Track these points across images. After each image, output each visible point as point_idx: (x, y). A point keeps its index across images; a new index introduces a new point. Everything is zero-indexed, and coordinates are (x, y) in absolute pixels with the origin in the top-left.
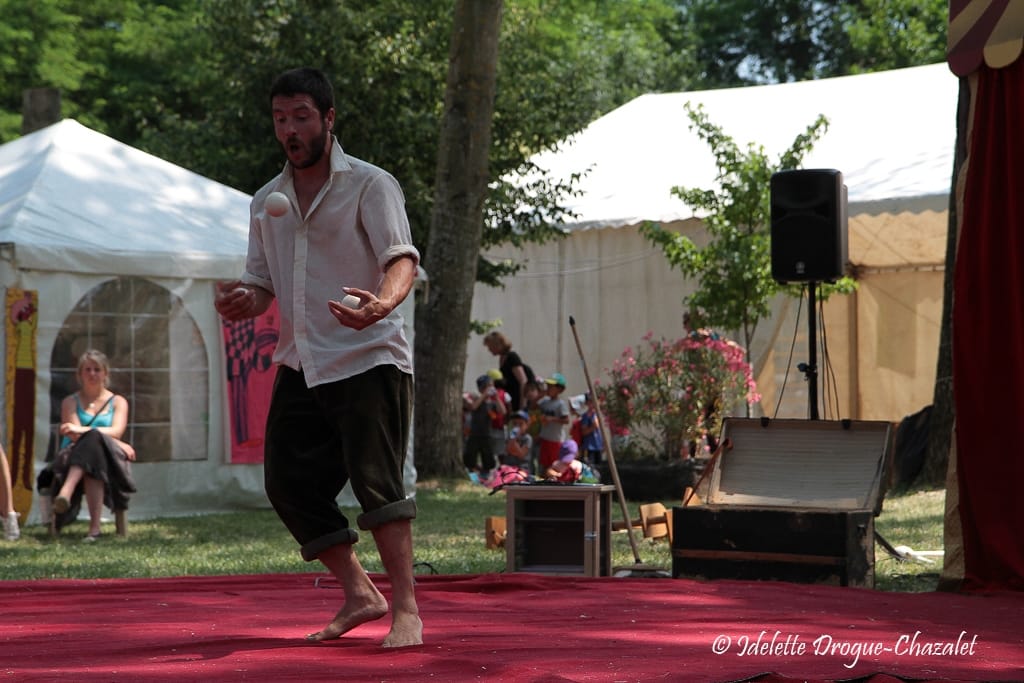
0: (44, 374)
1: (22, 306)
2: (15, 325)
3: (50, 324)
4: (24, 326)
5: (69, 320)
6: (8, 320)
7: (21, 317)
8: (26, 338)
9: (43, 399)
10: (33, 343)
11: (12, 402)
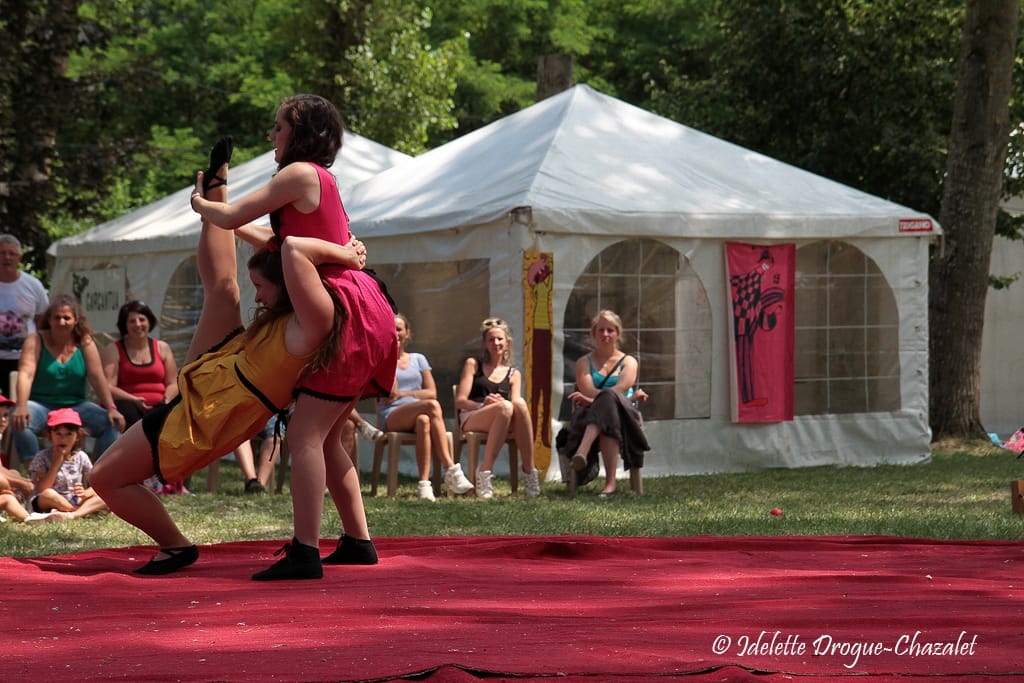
0: (559, 334)
1: (539, 268)
2: (533, 287)
3: (563, 285)
4: (541, 287)
5: (580, 281)
6: (526, 282)
7: (538, 279)
8: (542, 299)
9: (558, 359)
10: (549, 304)
11: (530, 362)
